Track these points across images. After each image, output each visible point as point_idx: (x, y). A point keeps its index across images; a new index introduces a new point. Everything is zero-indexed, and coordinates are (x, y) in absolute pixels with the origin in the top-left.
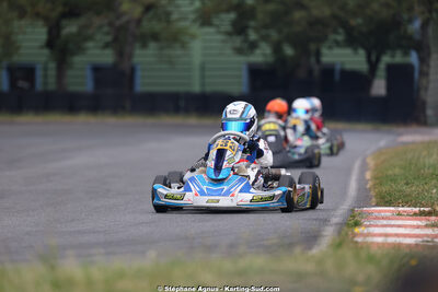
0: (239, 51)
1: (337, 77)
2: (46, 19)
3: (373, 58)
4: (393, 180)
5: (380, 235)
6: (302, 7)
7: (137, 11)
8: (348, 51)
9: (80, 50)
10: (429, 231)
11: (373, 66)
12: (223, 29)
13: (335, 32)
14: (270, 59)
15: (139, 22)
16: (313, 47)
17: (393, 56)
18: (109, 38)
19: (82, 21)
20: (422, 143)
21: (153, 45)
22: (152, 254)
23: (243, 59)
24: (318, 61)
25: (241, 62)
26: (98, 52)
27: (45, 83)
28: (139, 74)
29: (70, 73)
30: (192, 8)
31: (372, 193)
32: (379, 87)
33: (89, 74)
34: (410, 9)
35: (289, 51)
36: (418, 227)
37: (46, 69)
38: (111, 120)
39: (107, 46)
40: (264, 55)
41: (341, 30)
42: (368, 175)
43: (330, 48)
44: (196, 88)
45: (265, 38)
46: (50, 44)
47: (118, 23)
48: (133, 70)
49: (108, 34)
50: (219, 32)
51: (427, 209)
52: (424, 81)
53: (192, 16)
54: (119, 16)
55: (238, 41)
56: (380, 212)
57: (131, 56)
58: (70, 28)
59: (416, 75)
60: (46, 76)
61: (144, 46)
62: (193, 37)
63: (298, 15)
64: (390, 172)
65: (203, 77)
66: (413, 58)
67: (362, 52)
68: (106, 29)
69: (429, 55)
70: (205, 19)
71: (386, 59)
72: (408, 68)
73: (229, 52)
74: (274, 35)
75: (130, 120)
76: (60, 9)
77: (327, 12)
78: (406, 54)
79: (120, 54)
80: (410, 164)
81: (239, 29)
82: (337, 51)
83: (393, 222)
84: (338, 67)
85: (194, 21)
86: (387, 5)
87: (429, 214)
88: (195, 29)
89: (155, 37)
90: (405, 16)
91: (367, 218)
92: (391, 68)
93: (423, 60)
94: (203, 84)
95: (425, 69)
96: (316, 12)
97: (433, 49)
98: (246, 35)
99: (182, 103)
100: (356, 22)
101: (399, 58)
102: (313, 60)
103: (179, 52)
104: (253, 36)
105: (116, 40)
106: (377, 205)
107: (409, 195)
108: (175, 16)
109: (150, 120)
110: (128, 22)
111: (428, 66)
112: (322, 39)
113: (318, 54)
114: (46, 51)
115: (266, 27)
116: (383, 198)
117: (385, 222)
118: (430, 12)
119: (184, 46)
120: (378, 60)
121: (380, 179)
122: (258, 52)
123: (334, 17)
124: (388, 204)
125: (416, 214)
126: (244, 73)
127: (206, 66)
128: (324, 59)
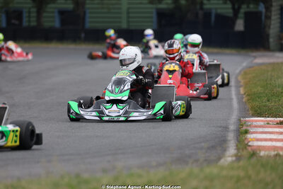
0: (151, 2)
1: (213, 18)
3: (236, 6)
11: (236, 12)
14: (171, 6)
17: (248, 7)
23: (154, 6)
24: (202, 8)
25: (153, 8)
26: (63, 1)
27: (29, 21)
28: (88, 15)
29: (45, 14)
31: (249, 106)
32: (240, 26)
33: (56, 15)
35: (183, 2)
36: (281, 133)
37: (29, 12)
40: (167, 4)
42: (242, 91)
44: (124, 26)
48: (85, 13)
52: (268, 22)
56: (256, 121)
57: (84, 4)
59: (263, 17)
60: (29, 17)
64: (255, 90)
65: (128, 17)
66: (262, 8)
69: (271, 5)
71: (244, 9)
72: (258, 14)
79: (77, 4)
83: (266, 130)
84: (214, 12)
93: (268, 9)
94: (128, 22)
95: (269, 14)
101: (252, 7)
102: (198, 7)
106: (253, 116)
107: (271, 109)
111: (271, 12)
113: (202, 4)
116: (256, 111)
117: (261, 130)
120: (239, 8)
121: (252, 96)
124: (260, 115)
125: (277, 124)
126: (154, 15)
127: (130, 10)
128: (205, 7)
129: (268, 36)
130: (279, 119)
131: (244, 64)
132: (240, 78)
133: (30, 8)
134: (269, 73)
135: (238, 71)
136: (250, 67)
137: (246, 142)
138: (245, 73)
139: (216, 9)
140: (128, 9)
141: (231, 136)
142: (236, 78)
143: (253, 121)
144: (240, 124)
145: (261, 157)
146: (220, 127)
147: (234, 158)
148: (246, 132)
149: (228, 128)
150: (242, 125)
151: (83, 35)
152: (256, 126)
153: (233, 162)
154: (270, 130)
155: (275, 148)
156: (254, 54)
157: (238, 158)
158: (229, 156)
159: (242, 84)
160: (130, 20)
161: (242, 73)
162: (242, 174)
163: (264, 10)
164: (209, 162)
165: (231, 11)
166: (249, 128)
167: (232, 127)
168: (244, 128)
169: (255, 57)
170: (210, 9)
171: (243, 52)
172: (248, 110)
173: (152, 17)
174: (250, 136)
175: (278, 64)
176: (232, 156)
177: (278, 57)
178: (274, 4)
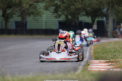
0: (56, 17)
1: (83, 24)
2: (2, 9)
3: (93, 19)
4: (99, 53)
5: (95, 68)
6: (73, 5)
7: (28, 6)
8: (86, 17)
9: (12, 17)
10: (109, 67)
11: (93, 21)
12: (52, 11)
13: (83, 12)
14: (65, 19)
15: (28, 9)
16: (76, 16)
17: (99, 18)
18: (20, 14)
19: (12, 9)
20: (107, 42)
21: (32, 16)
22: (31, 74)
24: (78, 20)
25: (57, 20)
26: (17, 18)
27: (2, 27)
28: (28, 24)
29: (9, 24)
30: (43, 5)
31: (93, 56)
32: (95, 27)
33: (14, 24)
34: (104, 5)
35: (70, 17)
36: (106, 66)
37: (2, 23)
38: (20, 37)
39: (19, 16)
40: (63, 18)
41: (84, 11)
42: (92, 51)
43: (81, 16)
44: (44, 28)
45: (63, 14)
46: (3, 16)
47: (22, 10)
48: (26, 23)
49: (19, 13)
50: (50, 12)
51: (108, 61)
52: (107, 25)
53: (43, 8)
54: (23, 7)
55: (56, 15)
56: (95, 61)
57: (26, 19)
58: (9, 11)
59: (105, 23)
60: (2, 25)
61: (30, 16)
62: (43, 13)
63: (72, 7)
64: (98, 51)
65: (46, 24)
67: (90, 17)
68: (19, 11)
69: (109, 18)
70: (46, 8)
71: (97, 19)
72: (103, 22)
73: (53, 17)
74: (66, 13)
75: (25, 37)
76: (6, 6)
77: (80, 6)
78: (102, 18)
79: (23, 18)
80: (104, 48)
81: (56, 11)
82: (83, 17)
83: (99, 64)
84: (84, 22)
85: (44, 9)
86: (97, 4)
87: (109, 62)
88: (44, 11)
89: (33, 13)
90: (102, 7)
91: (91, 63)
92: (98, 22)
94: (46, 26)
96: (77, 6)
97: (110, 16)
98: (58, 13)
99: (40, 32)
100: (88, 9)
101: (100, 19)
102: (76, 20)
103: (39, 17)
104: (60, 13)
105: (22, 14)
107: (103, 57)
108: (38, 8)
109: (31, 37)
110: (25, 9)
111: (109, 21)
112: (79, 14)
113: (78, 18)
114: (2, 18)
115: (64, 10)
117: (96, 64)
118: (109, 6)
119: (40, 16)
120: (95, 20)
121: (95, 53)
122: (61, 17)
123: (82, 8)
124: (97, 59)
126: (57, 23)
130: (105, 61)
133: (2, 21)
140: (46, 21)
152: (94, 63)
154: (101, 64)
159: (92, 49)
165: (91, 21)
167: (83, 64)
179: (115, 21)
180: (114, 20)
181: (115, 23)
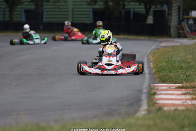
3: (148, 7)
10: (183, 97)
11: (148, 11)
14: (103, 7)
23: (91, 7)
24: (124, 8)
26: (28, 3)
27: (4, 17)
28: (45, 13)
29: (15, 13)
31: (156, 76)
32: (150, 20)
33: (23, 13)
36: (179, 95)
37: (4, 11)
39: (31, 2)
40: (100, 5)
42: (152, 65)
48: (43, 11)
51: (179, 85)
52: (170, 18)
56: (161, 86)
57: (42, 5)
59: (166, 15)
60: (4, 14)
65: (73, 14)
66: (165, 8)
69: (172, 6)
71: (153, 8)
79: (37, 5)
82: (131, 3)
83: (168, 92)
84: (132, 10)
87: (182, 88)
92: (154, 11)
93: (170, 8)
94: (73, 18)
95: (170, 12)
97: (173, 2)
102: (121, 7)
106: (159, 82)
111: (172, 10)
113: (124, 5)
114: (4, 3)
116: (161, 79)
120: (150, 8)
121: (159, 70)
124: (164, 82)
125: (176, 88)
126: (91, 13)
127: (74, 10)
128: (126, 7)
129: (170, 27)
130: (177, 85)
131: (153, 47)
132: (150, 56)
133: (4, 9)
134: (171, 53)
135: (149, 52)
136: (158, 49)
137: (154, 101)
138: (154, 53)
139: (134, 8)
140: (73, 9)
141: (144, 97)
142: (148, 57)
143: (159, 86)
144: (150, 88)
145: (165, 111)
146: (137, 90)
147: (146, 112)
148: (155, 94)
149: (142, 91)
150: (152, 89)
151: (42, 27)
152: (161, 90)
153: (145, 114)
154: (171, 92)
155: (174, 105)
156: (160, 40)
157: (149, 112)
158: (142, 111)
159: (152, 60)
160: (74, 16)
161: (152, 53)
162: (151, 123)
163: (167, 10)
164: (128, 115)
165: (144, 10)
166: (156, 91)
167: (145, 91)
168: (153, 91)
169: (161, 42)
170: (130, 9)
171: (153, 38)
172: (156, 79)
173: (89, 14)
174: (157, 97)
175: (176, 46)
176: (145, 111)
177: (177, 42)
178: (174, 5)
179: (181, 10)
180: (179, 8)
181: (181, 12)
